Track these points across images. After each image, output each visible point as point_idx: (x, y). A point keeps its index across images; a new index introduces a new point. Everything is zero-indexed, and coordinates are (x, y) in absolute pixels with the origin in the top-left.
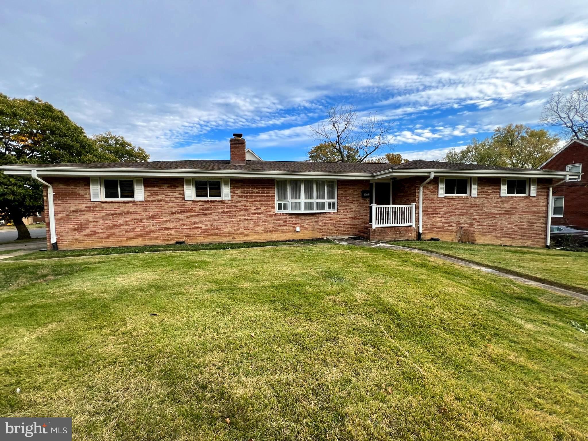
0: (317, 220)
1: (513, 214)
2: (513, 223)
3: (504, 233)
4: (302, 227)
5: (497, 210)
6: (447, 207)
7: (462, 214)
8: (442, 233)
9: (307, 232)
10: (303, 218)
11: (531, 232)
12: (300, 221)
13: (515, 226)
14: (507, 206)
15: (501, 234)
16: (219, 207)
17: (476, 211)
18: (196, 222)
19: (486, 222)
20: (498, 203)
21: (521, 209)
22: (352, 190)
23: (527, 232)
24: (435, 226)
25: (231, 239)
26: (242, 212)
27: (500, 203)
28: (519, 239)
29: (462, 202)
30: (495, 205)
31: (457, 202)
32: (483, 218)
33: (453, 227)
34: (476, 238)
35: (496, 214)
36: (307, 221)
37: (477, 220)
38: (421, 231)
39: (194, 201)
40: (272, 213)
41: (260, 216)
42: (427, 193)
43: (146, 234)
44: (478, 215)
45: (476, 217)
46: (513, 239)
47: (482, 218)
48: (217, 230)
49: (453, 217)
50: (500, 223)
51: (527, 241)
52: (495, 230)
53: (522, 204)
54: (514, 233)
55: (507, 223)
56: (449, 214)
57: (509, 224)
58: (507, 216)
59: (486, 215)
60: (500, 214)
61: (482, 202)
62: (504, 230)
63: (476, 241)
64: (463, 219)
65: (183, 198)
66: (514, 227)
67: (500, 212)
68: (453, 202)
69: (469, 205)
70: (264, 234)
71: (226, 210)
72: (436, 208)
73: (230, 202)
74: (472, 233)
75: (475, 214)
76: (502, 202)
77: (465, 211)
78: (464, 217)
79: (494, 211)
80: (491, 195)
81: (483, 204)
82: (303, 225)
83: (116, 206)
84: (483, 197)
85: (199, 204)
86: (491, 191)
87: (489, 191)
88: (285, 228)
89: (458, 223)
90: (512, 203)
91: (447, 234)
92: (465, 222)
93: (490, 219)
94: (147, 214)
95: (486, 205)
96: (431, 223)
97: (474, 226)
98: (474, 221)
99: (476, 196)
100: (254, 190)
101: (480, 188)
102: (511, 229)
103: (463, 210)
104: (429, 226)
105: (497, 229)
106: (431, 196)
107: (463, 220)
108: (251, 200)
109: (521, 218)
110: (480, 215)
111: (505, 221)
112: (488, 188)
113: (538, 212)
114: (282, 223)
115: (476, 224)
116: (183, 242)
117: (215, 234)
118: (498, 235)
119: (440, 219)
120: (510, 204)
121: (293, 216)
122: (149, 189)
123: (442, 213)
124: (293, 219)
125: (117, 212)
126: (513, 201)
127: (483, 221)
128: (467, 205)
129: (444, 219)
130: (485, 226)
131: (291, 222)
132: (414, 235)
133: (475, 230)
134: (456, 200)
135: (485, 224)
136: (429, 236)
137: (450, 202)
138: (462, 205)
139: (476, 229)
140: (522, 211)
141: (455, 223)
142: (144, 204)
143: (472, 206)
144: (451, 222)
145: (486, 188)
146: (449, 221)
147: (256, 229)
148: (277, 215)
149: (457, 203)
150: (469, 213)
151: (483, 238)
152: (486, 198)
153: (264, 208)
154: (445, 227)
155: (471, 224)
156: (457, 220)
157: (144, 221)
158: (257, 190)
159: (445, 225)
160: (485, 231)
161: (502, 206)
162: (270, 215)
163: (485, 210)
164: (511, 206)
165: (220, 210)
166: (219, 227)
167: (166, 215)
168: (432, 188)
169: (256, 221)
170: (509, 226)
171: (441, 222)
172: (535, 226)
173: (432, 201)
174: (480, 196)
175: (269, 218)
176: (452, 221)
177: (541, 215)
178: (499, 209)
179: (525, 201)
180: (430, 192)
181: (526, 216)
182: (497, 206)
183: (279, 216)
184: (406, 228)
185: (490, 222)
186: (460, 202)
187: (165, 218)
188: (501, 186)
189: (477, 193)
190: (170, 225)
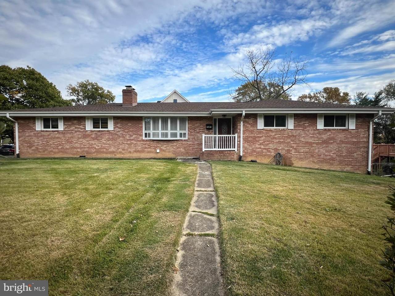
0: (172, 145)
1: (332, 143)
2: (331, 151)
3: (321, 159)
4: (161, 150)
5: (314, 140)
6: (265, 137)
7: (280, 143)
8: (261, 157)
9: (165, 153)
10: (162, 143)
11: (350, 159)
12: (160, 145)
13: (333, 154)
14: (325, 137)
15: (319, 159)
16: (106, 135)
17: (292, 140)
18: (92, 144)
19: (303, 150)
20: (315, 134)
21: (340, 139)
22: (199, 124)
23: (347, 159)
24: (255, 151)
25: (114, 156)
26: (121, 138)
27: (317, 135)
28: (338, 165)
29: (279, 133)
30: (312, 135)
31: (275, 133)
32: (301, 146)
33: (271, 152)
34: (294, 162)
35: (314, 143)
36: (165, 146)
37: (295, 147)
38: (241, 155)
39: (91, 131)
40: (140, 139)
41: (132, 141)
42: (248, 126)
43: (64, 151)
44: (295, 144)
45: (293, 145)
46: (332, 164)
47: (299, 146)
48: (105, 150)
49: (271, 145)
50: (317, 151)
51: (346, 166)
52: (312, 156)
53: (341, 136)
54: (333, 159)
55: (324, 151)
56: (268, 143)
57: (327, 151)
58: (325, 145)
59: (303, 144)
60: (317, 144)
61: (299, 133)
62: (322, 156)
63: (293, 164)
64: (280, 146)
65: (85, 129)
66: (331, 155)
67: (317, 141)
68: (271, 133)
69: (287, 135)
70: (135, 153)
71: (111, 137)
72: (255, 138)
73: (113, 132)
74: (290, 158)
75: (292, 143)
76: (319, 133)
77: (282, 140)
78: (282, 145)
79: (310, 140)
80: (307, 128)
81: (300, 135)
82: (161, 148)
83: (48, 133)
84: (300, 130)
85: (94, 133)
86: (308, 125)
87: (305, 125)
88: (149, 150)
89: (276, 149)
90: (330, 134)
91: (266, 158)
92: (283, 149)
93: (307, 147)
94: (65, 138)
95: (303, 135)
96: (251, 149)
97: (291, 152)
98: (292, 148)
99: (293, 128)
100: (129, 124)
101: (296, 122)
102: (329, 156)
103: (280, 139)
104: (249, 151)
105: (315, 156)
106: (251, 128)
107: (280, 147)
108: (126, 131)
109: (339, 147)
110: (297, 144)
111: (322, 149)
112: (305, 122)
113: (358, 142)
114: (147, 146)
115: (293, 151)
116: (85, 156)
117: (103, 152)
118: (315, 161)
119: (259, 146)
120: (328, 136)
121: (155, 142)
122: (66, 123)
123: (261, 142)
124: (154, 144)
125: (49, 137)
126: (330, 133)
127: (300, 149)
128: (284, 135)
129: (263, 146)
130: (302, 152)
131: (153, 146)
132: (236, 157)
133: (293, 156)
134: (274, 132)
135: (302, 151)
136: (249, 159)
137: (268, 133)
138: (279, 135)
139: (293, 154)
140: (340, 141)
141: (273, 150)
142: (63, 133)
143: (289, 137)
144: (270, 149)
145: (303, 122)
146: (267, 147)
147: (130, 150)
148: (144, 141)
149: (275, 134)
150: (286, 141)
151: (300, 162)
152: (303, 130)
153: (135, 136)
154: (264, 152)
155: (289, 151)
156: (275, 147)
157: (63, 142)
158: (131, 124)
159: (264, 151)
160: (302, 157)
161: (320, 137)
162: (139, 141)
163: (302, 139)
164: (329, 137)
165: (107, 137)
166: (106, 148)
167: (75, 139)
168: (251, 122)
169: (129, 144)
170: (326, 153)
171: (260, 148)
172: (355, 154)
173: (252, 132)
174: (296, 128)
175: (138, 143)
176: (271, 147)
177: (361, 145)
178: (316, 139)
179: (343, 133)
180: (250, 126)
181: (345, 145)
182: (314, 137)
183: (145, 141)
184: (229, 152)
185: (307, 150)
186: (277, 133)
187: (74, 141)
188: (318, 121)
189: (294, 126)
190: (77, 145)
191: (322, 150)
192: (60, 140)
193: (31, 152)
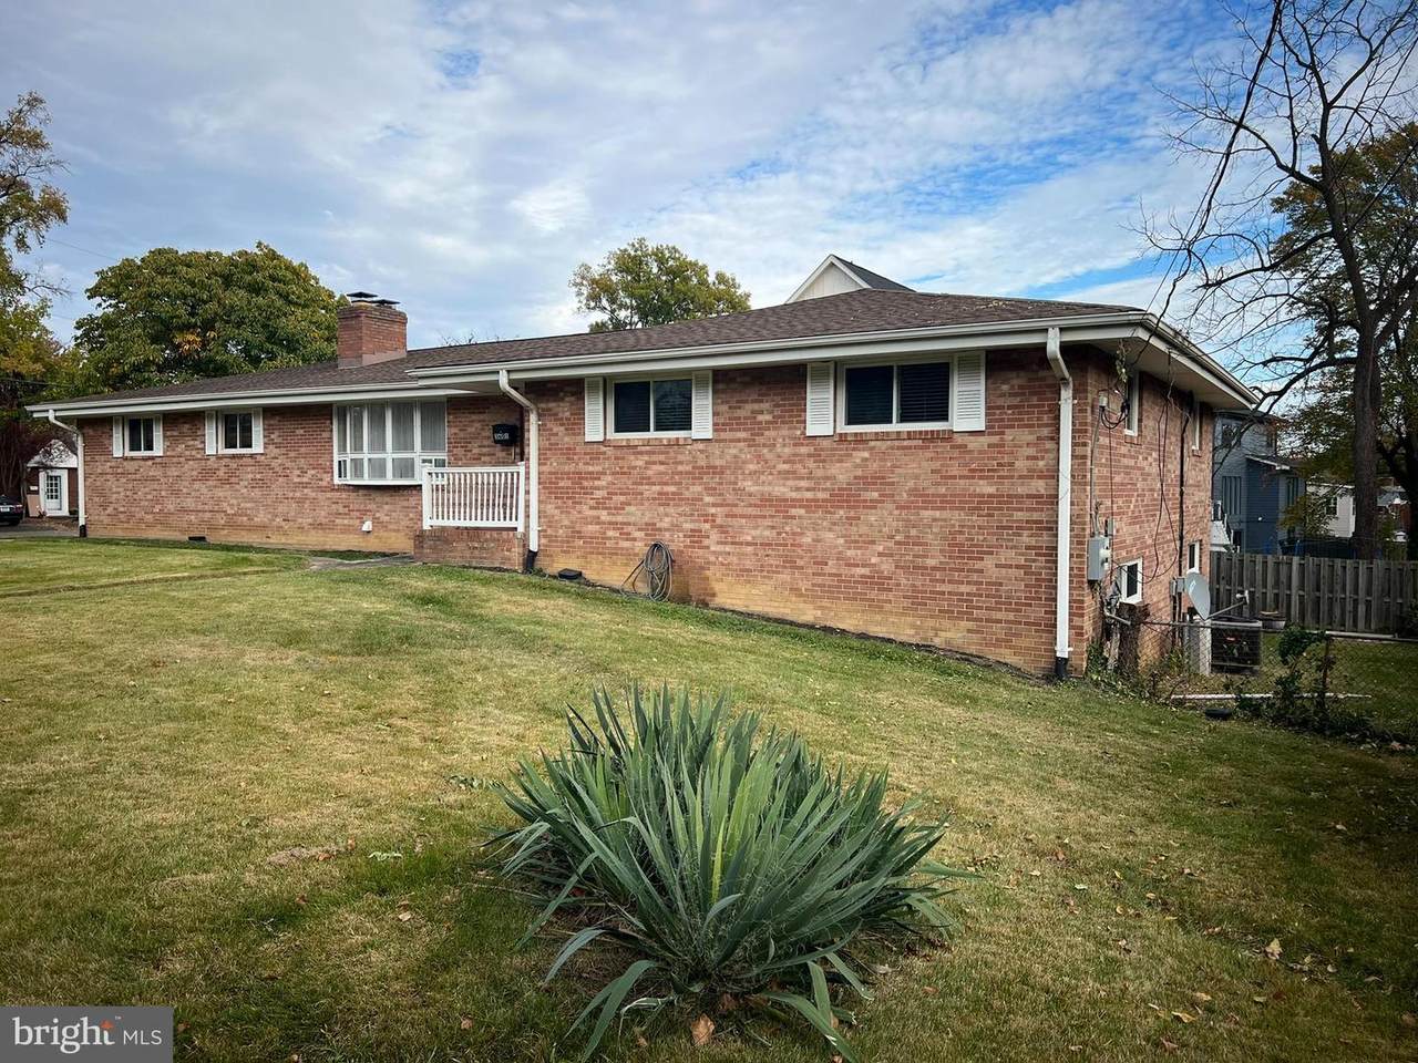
0: (406, 504)
1: (872, 505)
2: (873, 542)
3: (828, 581)
4: (375, 520)
5: (798, 489)
6: (613, 474)
7: (664, 499)
8: (600, 557)
9: (385, 534)
10: (379, 497)
11: (964, 589)
12: (372, 506)
13: (880, 554)
14: (842, 472)
15: (819, 580)
16: (249, 469)
17: (710, 490)
18: (219, 500)
19: (753, 532)
20: (800, 461)
21: (911, 484)
23: (946, 588)
24: (579, 532)
25: (265, 540)
26: (280, 479)
27: (811, 464)
28: (904, 612)
29: (662, 458)
30: (786, 467)
31: (646, 458)
32: (742, 516)
33: (635, 540)
34: (717, 587)
35: (795, 503)
36: (386, 507)
37: (719, 521)
38: (534, 547)
39: (219, 458)
40: (324, 484)
41: (306, 490)
42: (555, 430)
43: (163, 520)
44: (722, 505)
45: (713, 510)
46: (875, 606)
47: (735, 516)
48: (245, 518)
49: (632, 509)
50: (809, 540)
51: (946, 623)
52: (790, 563)
53: (915, 470)
54: (878, 581)
55: (841, 541)
56: (622, 498)
57: (852, 543)
58: (841, 512)
59: (750, 505)
60: (811, 505)
61: (735, 457)
62: (831, 567)
63: (714, 595)
64: (667, 515)
65: (204, 449)
66: (874, 560)
67: (809, 495)
68: (632, 457)
69: (689, 468)
70: (313, 532)
71: (258, 476)
72: (580, 477)
73: (263, 457)
74: (702, 568)
75: (708, 499)
76: (816, 456)
77: (672, 489)
78: (671, 510)
79: (781, 490)
80: (767, 433)
81: (737, 465)
82: (378, 515)
83: (135, 465)
84: (739, 440)
85: (224, 462)
86: (768, 417)
87: (760, 418)
88: (346, 522)
89: (651, 528)
90: (866, 460)
91: (615, 563)
92: (675, 527)
93: (768, 522)
94: (166, 480)
95: (752, 467)
96: (566, 523)
97: (706, 542)
98: (707, 526)
99: (709, 435)
100: (298, 432)
101: (724, 408)
102: (864, 566)
103: (666, 484)
104: (561, 531)
105: (800, 563)
106: (566, 439)
107: (667, 520)
108: (292, 454)
109: (909, 524)
110: (728, 505)
111: (830, 530)
112: (756, 406)
113: (1005, 501)
114: (341, 510)
115: (715, 536)
116: (203, 539)
117: (241, 527)
118: (803, 586)
119: (594, 513)
120: (857, 466)
121: (361, 492)
122: (168, 433)
123: (599, 494)
124: (357, 501)
125: (138, 476)
126: (866, 455)
127: (741, 527)
128: (680, 468)
129: (605, 512)
130: (748, 544)
131: (357, 507)
132: (516, 557)
133: (712, 559)
134: (641, 453)
135: (749, 538)
136: (559, 565)
137: (623, 458)
138: (662, 468)
139: (714, 552)
140: (913, 492)
141: (639, 530)
142: (161, 462)
143: (698, 473)
144: (629, 524)
145: (749, 407)
146: (619, 519)
147: (300, 520)
148: (333, 489)
149: (647, 463)
150: (687, 494)
151: (743, 590)
152: (751, 443)
153: (313, 472)
154: (610, 538)
155: (696, 537)
156: (646, 520)
157: (163, 493)
158: (302, 432)
159: (610, 533)
160: (748, 564)
161: (820, 473)
162: (322, 490)
163: (749, 486)
164: (859, 473)
165: (250, 476)
166: (248, 512)
167: (186, 484)
168: (568, 414)
169: (300, 502)
170: (849, 553)
171: (597, 520)
172: (988, 563)
173: (569, 453)
174: (723, 435)
175: (321, 496)
176: (632, 519)
177: (1018, 515)
178: (803, 484)
179: (929, 454)
180: (562, 428)
181: (937, 514)
182: (794, 472)
183: (338, 490)
184: (495, 534)
185: (767, 533)
186: (655, 458)
187: (185, 490)
188: (809, 396)
189: (714, 425)
190: (189, 503)
191: (831, 535)
192: (156, 487)
193: (105, 522)
